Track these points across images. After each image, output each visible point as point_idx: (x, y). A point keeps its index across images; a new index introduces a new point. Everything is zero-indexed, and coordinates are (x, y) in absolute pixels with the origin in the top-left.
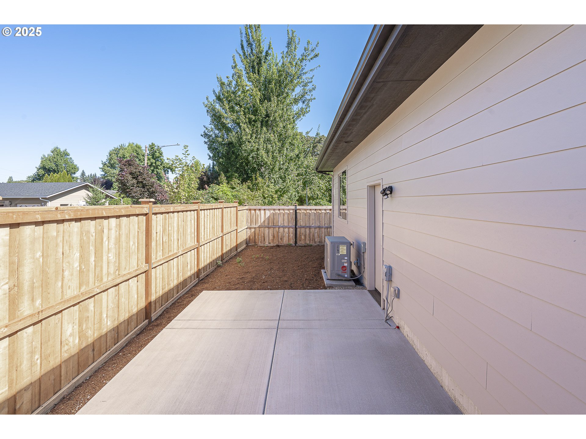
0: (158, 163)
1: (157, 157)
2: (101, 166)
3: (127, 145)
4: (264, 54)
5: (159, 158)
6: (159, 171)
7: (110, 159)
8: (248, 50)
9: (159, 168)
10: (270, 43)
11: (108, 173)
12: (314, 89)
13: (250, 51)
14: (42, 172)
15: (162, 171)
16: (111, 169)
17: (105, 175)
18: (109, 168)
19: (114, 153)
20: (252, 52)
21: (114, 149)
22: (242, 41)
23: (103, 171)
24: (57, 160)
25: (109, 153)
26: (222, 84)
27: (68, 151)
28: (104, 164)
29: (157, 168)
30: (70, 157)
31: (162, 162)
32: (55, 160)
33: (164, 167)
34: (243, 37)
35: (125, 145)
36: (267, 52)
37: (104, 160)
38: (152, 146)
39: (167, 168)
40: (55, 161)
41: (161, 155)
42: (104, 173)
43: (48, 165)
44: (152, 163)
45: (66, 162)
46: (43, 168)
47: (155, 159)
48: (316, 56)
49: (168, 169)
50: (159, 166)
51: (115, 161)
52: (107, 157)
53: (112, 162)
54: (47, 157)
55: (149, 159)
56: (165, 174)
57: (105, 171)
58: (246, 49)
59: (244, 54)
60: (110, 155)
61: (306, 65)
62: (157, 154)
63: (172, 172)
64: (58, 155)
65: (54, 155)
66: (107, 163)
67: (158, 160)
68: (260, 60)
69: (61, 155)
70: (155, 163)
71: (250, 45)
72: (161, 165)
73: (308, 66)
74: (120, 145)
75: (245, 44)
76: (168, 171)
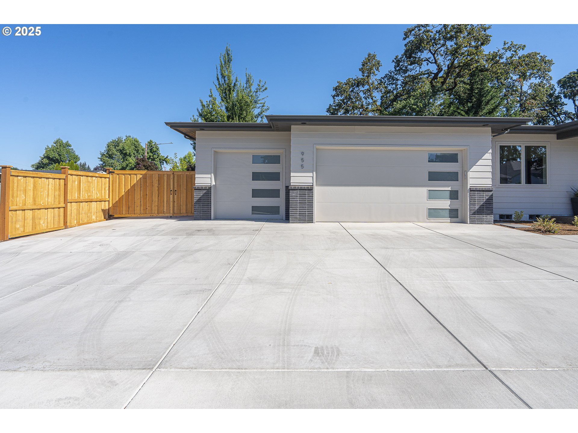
0: (155, 156)
1: (154, 152)
2: (100, 156)
3: (124, 138)
4: (233, 85)
5: (156, 152)
6: (156, 162)
7: (109, 150)
8: (222, 81)
9: (156, 160)
10: (237, 78)
11: (107, 163)
12: (268, 109)
13: (223, 82)
14: (46, 161)
15: (159, 163)
16: (109, 160)
17: (103, 164)
18: (107, 159)
19: (112, 145)
20: (225, 83)
21: (112, 141)
22: (217, 75)
23: (101, 160)
24: (60, 150)
25: (108, 145)
26: (203, 106)
27: (70, 143)
28: (103, 155)
29: (154, 160)
30: (71, 148)
31: (159, 155)
32: (58, 150)
33: (160, 159)
34: (219, 72)
35: (122, 138)
36: (235, 84)
37: (103, 151)
38: (150, 142)
39: (162, 160)
40: (58, 152)
41: (158, 149)
42: (102, 163)
43: (52, 154)
44: (150, 156)
45: (68, 152)
46: (48, 157)
47: (152, 153)
48: (266, 89)
49: (164, 161)
50: (156, 158)
51: (113, 152)
52: (106, 148)
53: (110, 153)
54: (50, 147)
55: (148, 153)
56: (161, 165)
57: (103, 161)
58: (220, 80)
59: (219, 84)
60: (108, 147)
61: (260, 94)
62: (155, 149)
63: (167, 163)
64: (61, 146)
65: (57, 146)
66: (105, 153)
67: (155, 154)
68: (230, 89)
69: (63, 146)
70: (153, 156)
71: (223, 77)
72: (158, 157)
73: (261, 95)
74: (118, 138)
75: (220, 77)
76: (163, 163)
